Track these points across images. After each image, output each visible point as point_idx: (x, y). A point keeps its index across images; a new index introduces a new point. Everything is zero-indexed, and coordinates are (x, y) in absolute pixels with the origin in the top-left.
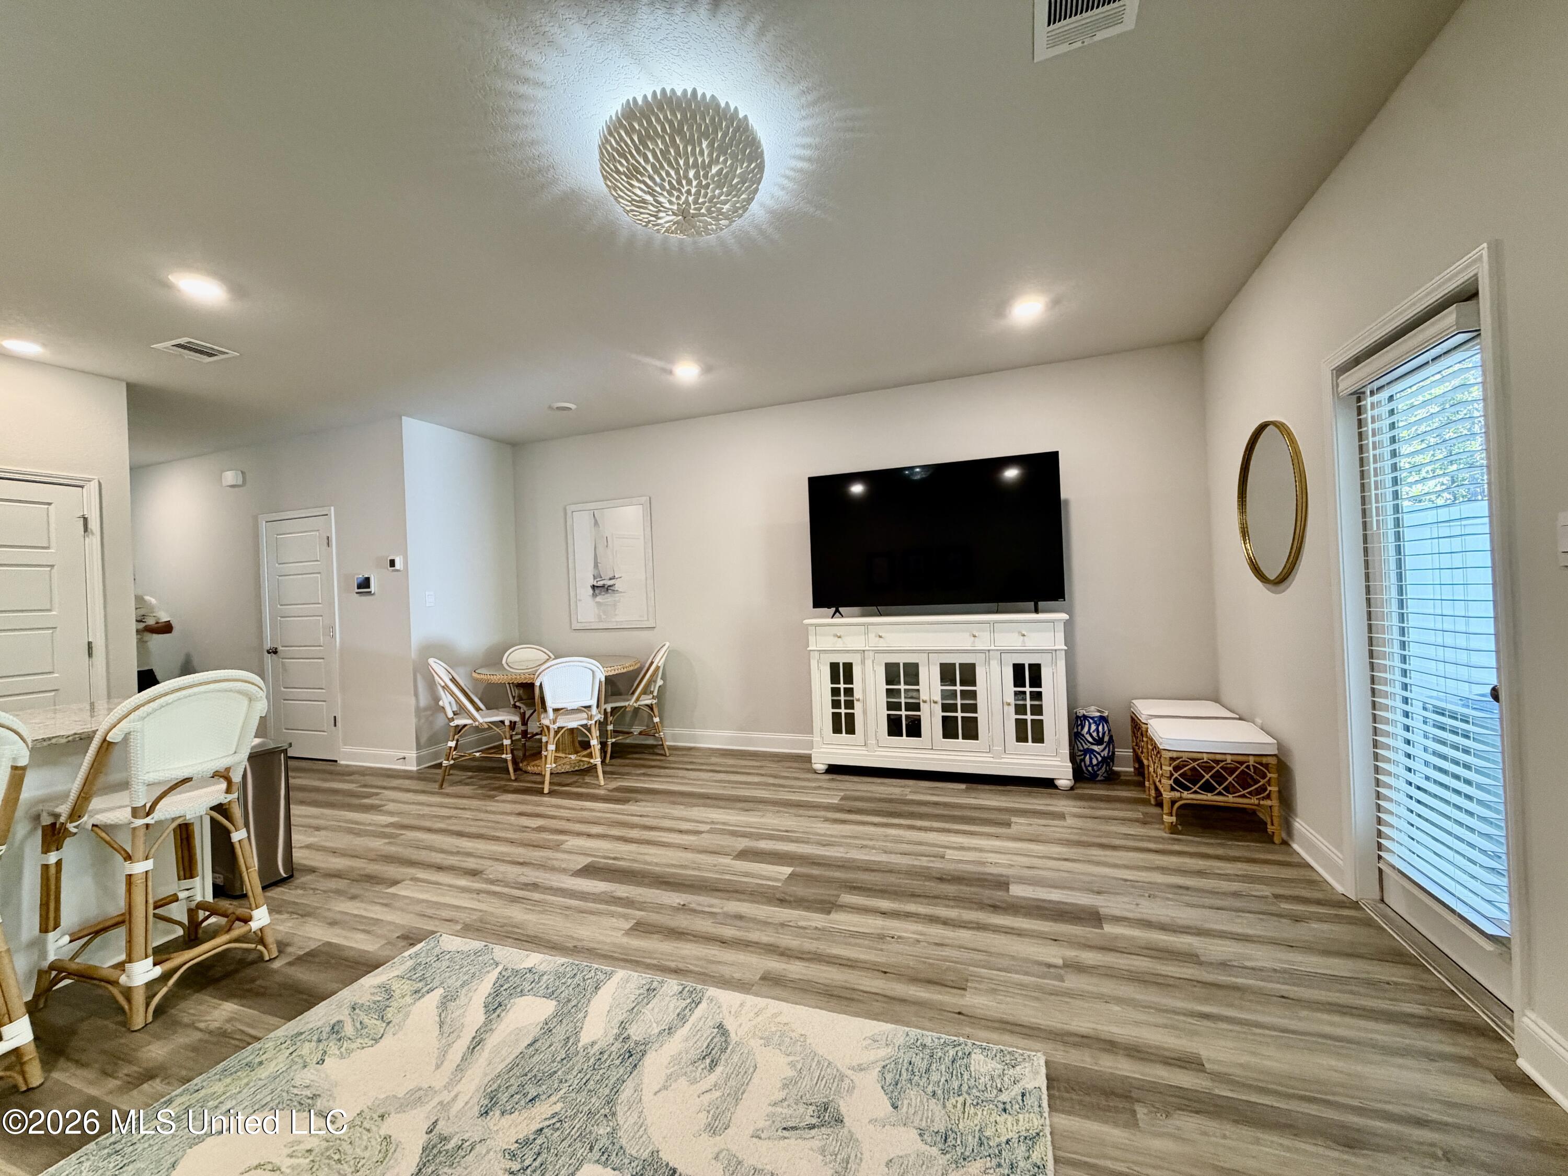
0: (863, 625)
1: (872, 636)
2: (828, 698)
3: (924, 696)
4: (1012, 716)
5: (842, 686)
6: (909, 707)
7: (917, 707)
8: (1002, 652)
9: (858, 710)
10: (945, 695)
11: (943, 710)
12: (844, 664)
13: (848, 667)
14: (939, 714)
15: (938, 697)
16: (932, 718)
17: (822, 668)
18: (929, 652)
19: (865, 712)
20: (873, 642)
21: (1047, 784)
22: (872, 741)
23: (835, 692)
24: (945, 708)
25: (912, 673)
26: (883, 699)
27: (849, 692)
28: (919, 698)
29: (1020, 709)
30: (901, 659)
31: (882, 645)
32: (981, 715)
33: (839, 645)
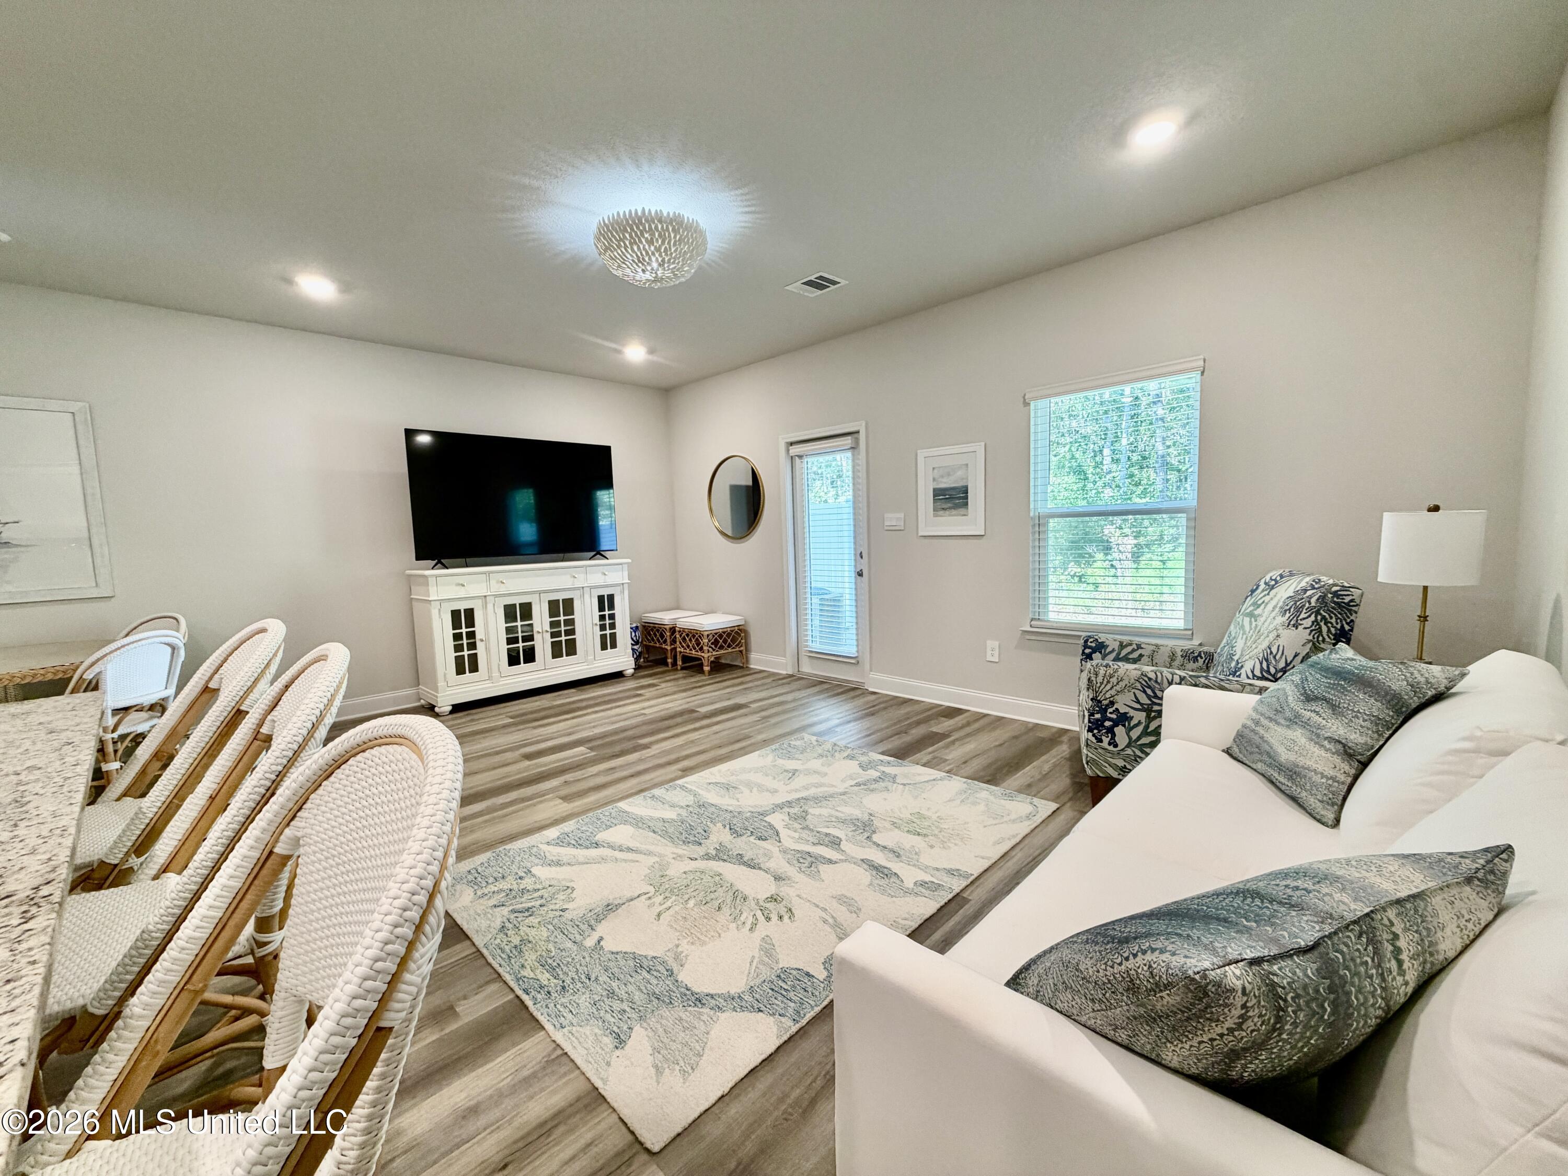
0: (485, 573)
1: (493, 582)
2: (450, 643)
3: (537, 628)
4: (598, 633)
5: (464, 630)
6: (525, 639)
7: (530, 638)
8: (591, 588)
9: (480, 650)
10: (553, 625)
11: (552, 637)
12: (465, 610)
13: (470, 613)
14: (549, 640)
15: (547, 627)
16: (542, 645)
17: (443, 616)
18: (540, 593)
19: (487, 649)
20: (495, 588)
21: (618, 676)
22: (495, 674)
23: (457, 637)
24: (553, 635)
25: (526, 611)
26: (503, 637)
27: (471, 635)
28: (532, 631)
29: (603, 628)
30: (517, 601)
31: (503, 590)
32: (578, 636)
33: (462, 593)
